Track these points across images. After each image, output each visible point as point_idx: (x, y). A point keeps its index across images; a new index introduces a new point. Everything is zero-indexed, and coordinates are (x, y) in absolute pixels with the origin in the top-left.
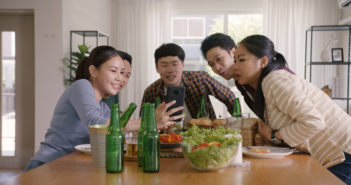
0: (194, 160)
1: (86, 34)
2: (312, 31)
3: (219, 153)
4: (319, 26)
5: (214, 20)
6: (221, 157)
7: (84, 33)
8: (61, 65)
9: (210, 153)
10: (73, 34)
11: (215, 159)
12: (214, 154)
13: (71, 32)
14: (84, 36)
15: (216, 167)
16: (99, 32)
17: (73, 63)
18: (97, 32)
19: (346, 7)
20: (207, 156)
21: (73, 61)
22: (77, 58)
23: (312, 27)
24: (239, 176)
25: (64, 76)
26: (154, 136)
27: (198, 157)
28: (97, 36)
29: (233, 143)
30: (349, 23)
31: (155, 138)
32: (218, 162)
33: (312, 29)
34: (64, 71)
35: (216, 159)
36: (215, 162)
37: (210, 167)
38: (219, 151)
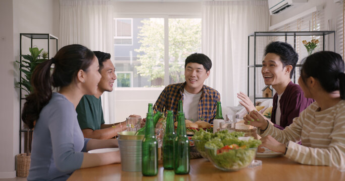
0: (221, 162)
1: (34, 36)
2: (255, 36)
3: (244, 155)
4: (261, 32)
5: (142, 22)
6: (246, 159)
7: (32, 36)
8: (12, 67)
9: (237, 155)
10: (23, 36)
11: (240, 160)
12: (240, 155)
13: (21, 34)
14: (32, 38)
15: (241, 167)
16: (50, 35)
17: (24, 66)
18: (48, 35)
19: (276, 14)
20: (234, 157)
21: (24, 63)
22: (29, 61)
23: (255, 33)
24: (252, 174)
25: (15, 79)
26: (185, 141)
27: (225, 159)
28: (48, 39)
29: (255, 145)
30: (276, 29)
31: (186, 143)
32: (242, 162)
33: (256, 34)
34: (14, 74)
35: (242, 160)
36: (241, 163)
37: (236, 167)
38: (245, 153)
